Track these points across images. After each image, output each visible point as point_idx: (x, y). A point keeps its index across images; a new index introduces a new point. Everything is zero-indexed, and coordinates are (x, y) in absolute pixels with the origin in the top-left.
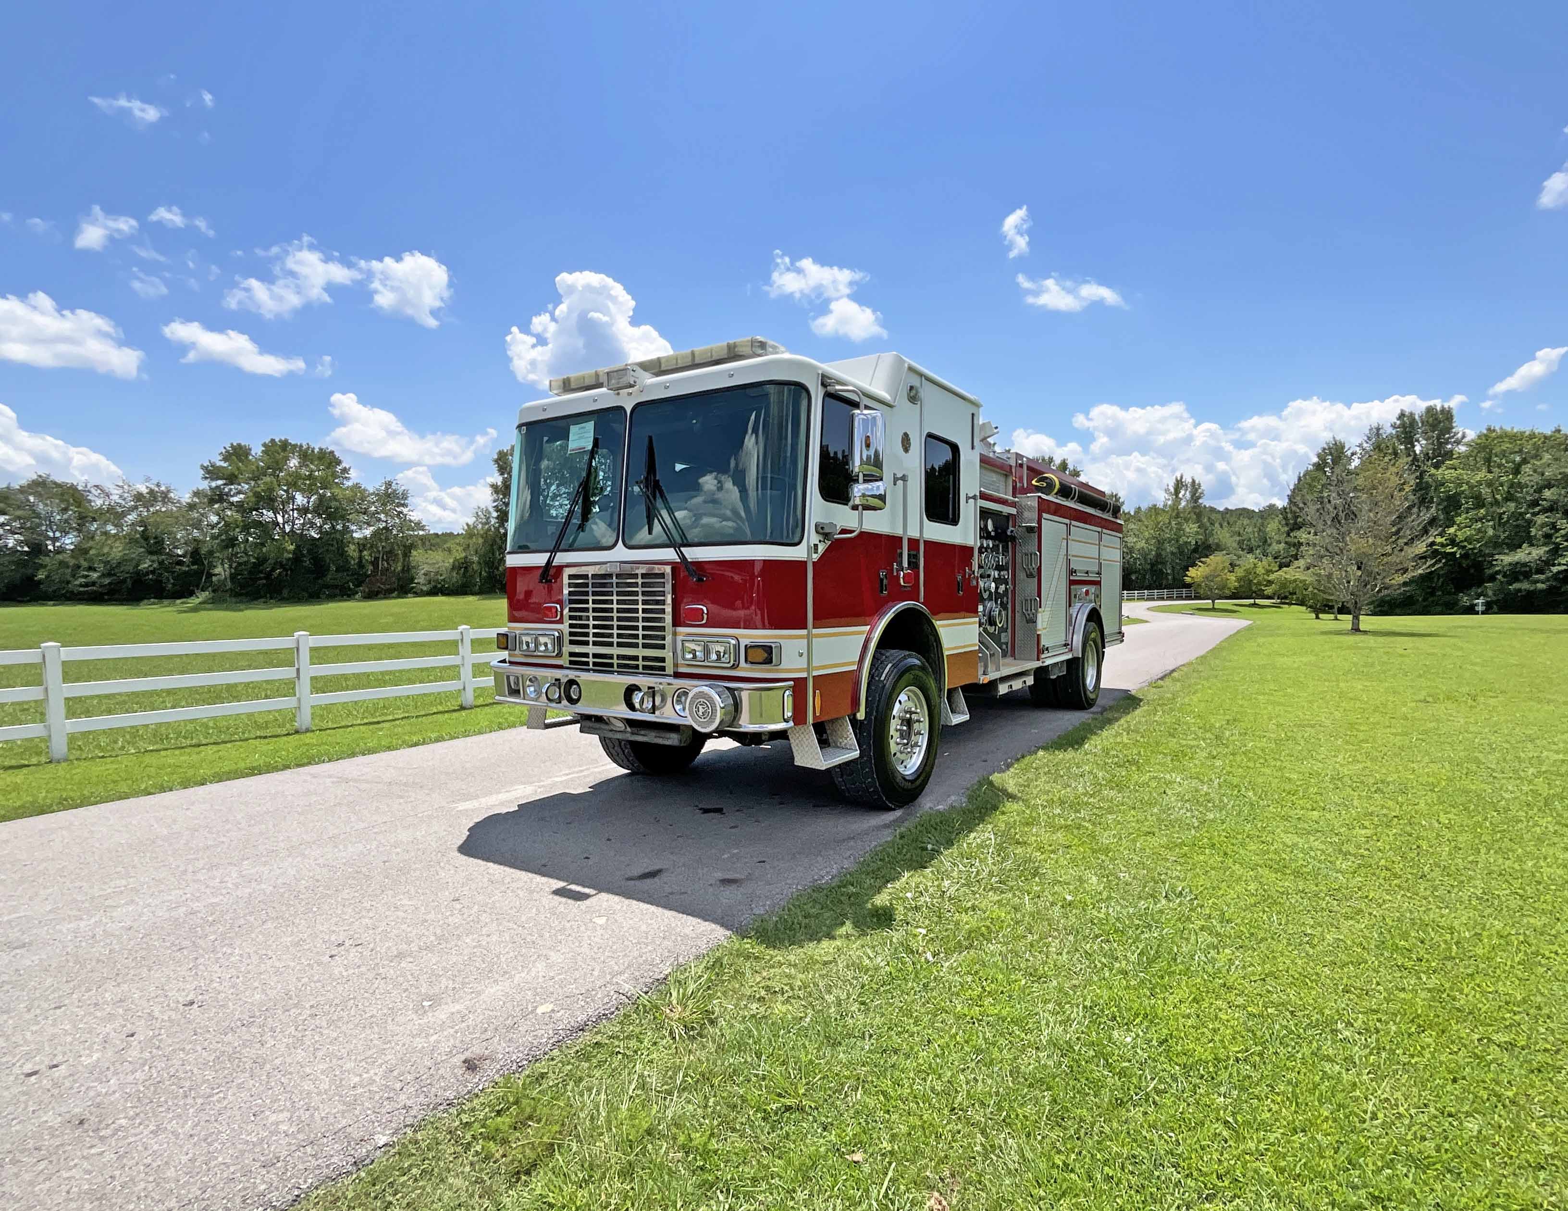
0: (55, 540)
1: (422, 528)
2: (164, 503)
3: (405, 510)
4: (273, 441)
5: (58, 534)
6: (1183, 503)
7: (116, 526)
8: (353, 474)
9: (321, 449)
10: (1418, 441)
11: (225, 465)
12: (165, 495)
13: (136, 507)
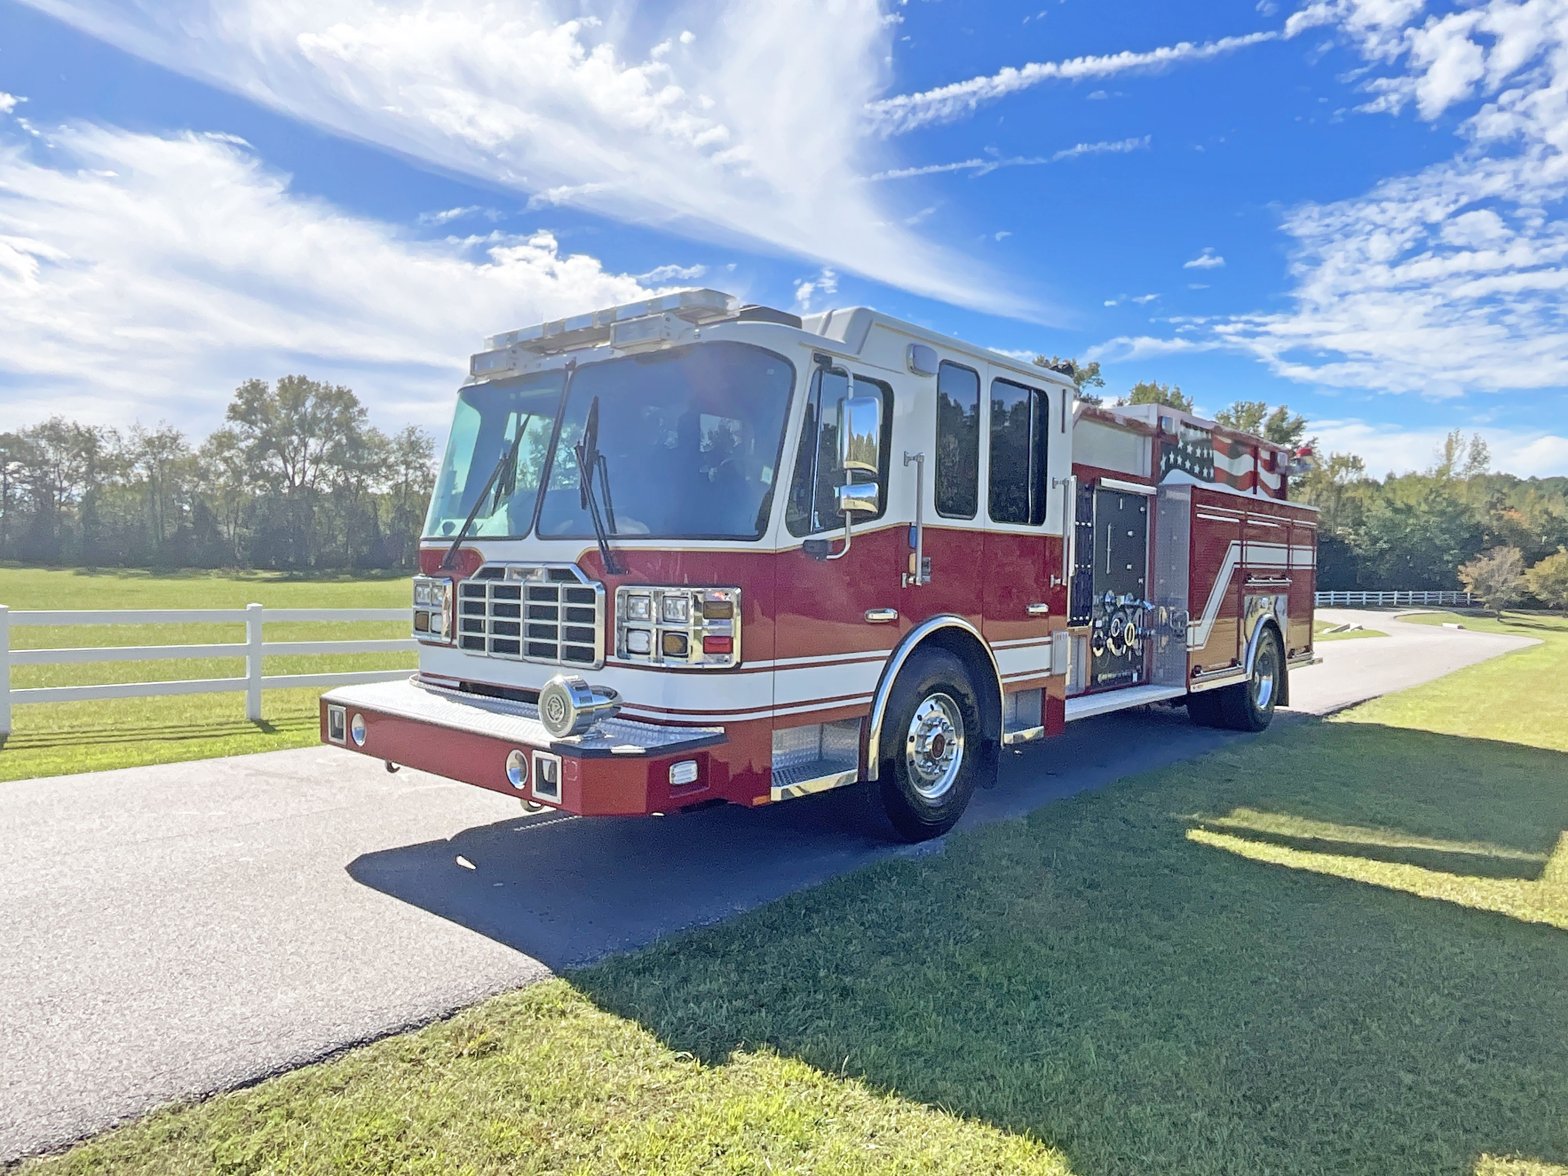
0: (62, 490)
2: (172, 451)
6: (1457, 469)
8: (370, 416)
9: (338, 388)
11: (240, 402)
12: (175, 439)
13: (144, 454)
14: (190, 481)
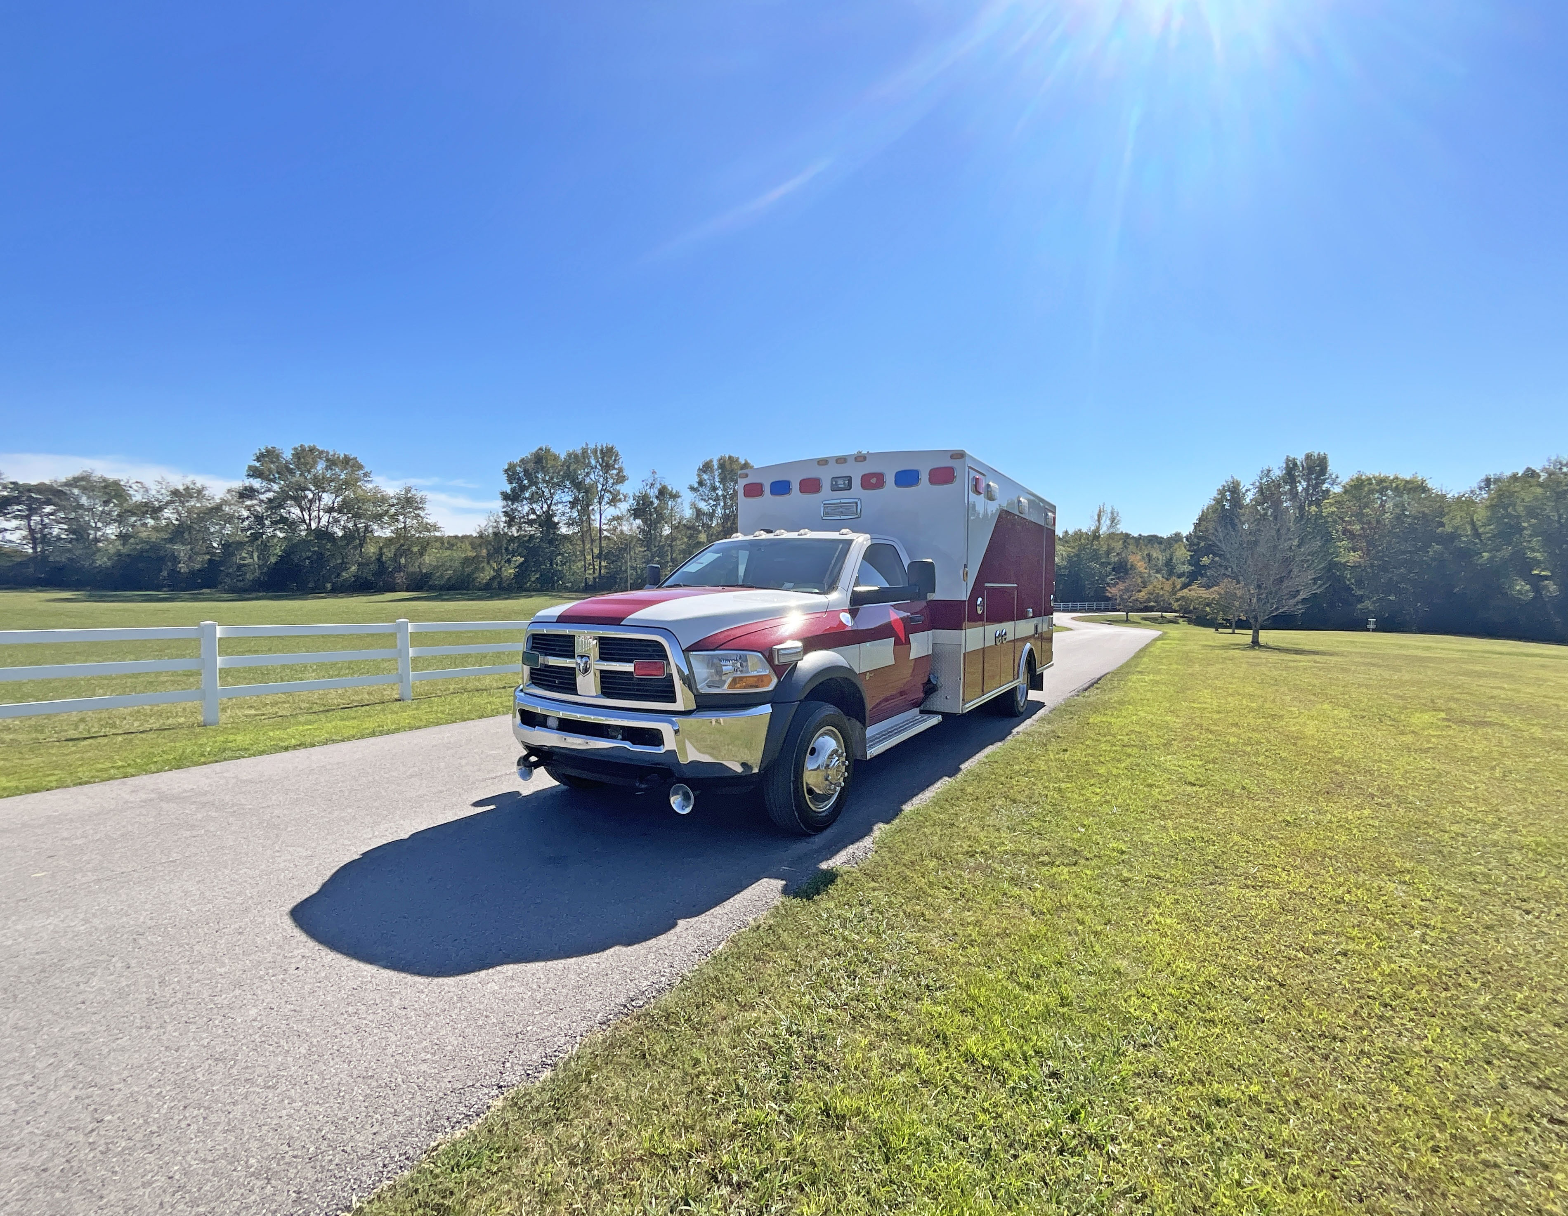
0: (99, 529)
1: (436, 529)
2: (199, 499)
3: (422, 514)
4: (302, 446)
5: (99, 525)
6: (1104, 528)
7: (153, 519)
8: (373, 477)
9: (345, 455)
10: (1300, 482)
11: (258, 464)
12: (199, 491)
13: (172, 502)
14: (217, 524)
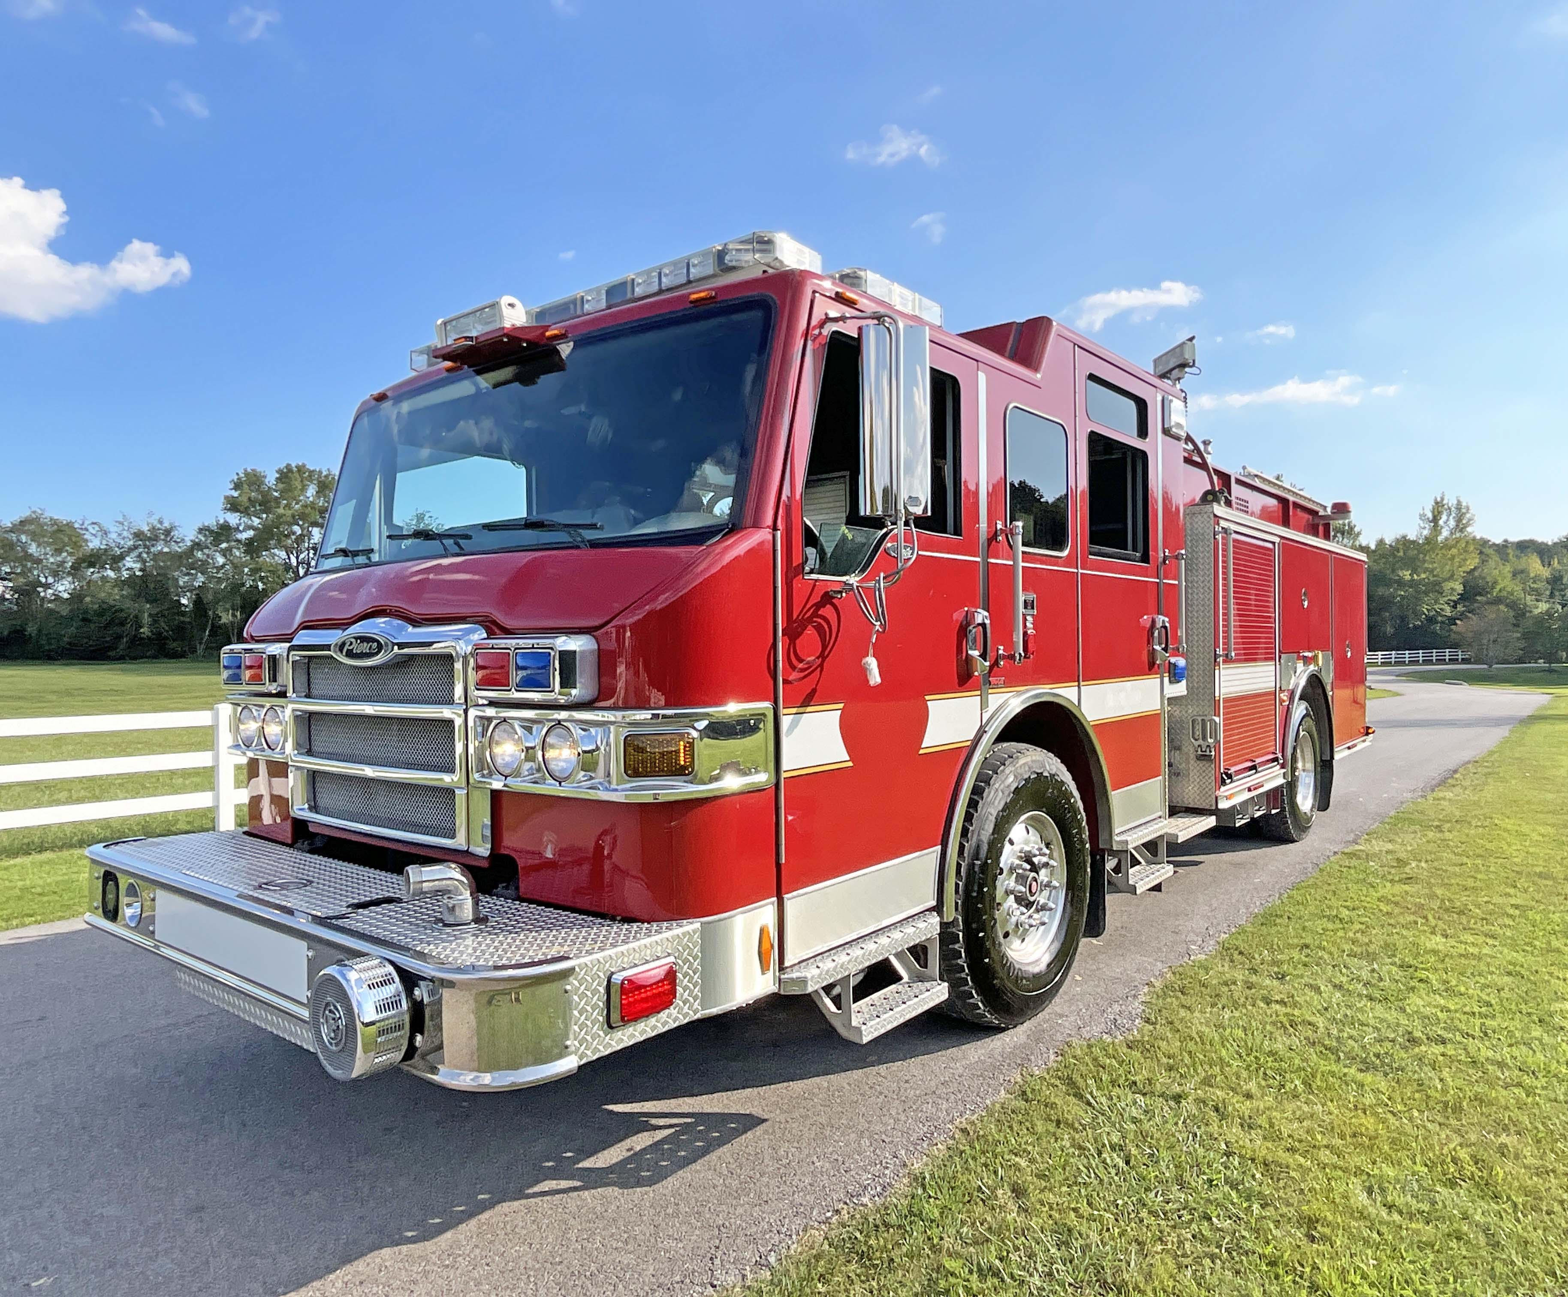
0: (47, 586)
4: (288, 466)
5: (50, 580)
6: (1445, 533)
7: (113, 570)
11: (236, 494)
12: (168, 532)
13: (136, 547)
14: (188, 574)
